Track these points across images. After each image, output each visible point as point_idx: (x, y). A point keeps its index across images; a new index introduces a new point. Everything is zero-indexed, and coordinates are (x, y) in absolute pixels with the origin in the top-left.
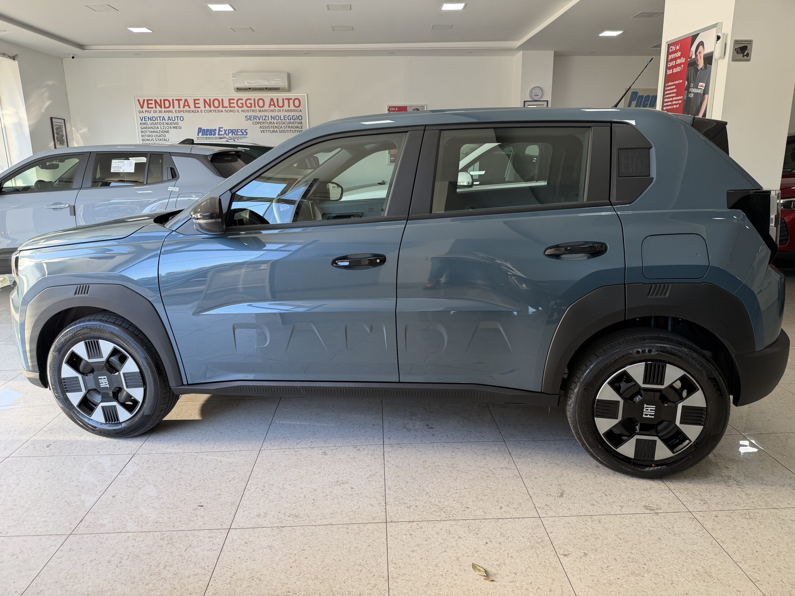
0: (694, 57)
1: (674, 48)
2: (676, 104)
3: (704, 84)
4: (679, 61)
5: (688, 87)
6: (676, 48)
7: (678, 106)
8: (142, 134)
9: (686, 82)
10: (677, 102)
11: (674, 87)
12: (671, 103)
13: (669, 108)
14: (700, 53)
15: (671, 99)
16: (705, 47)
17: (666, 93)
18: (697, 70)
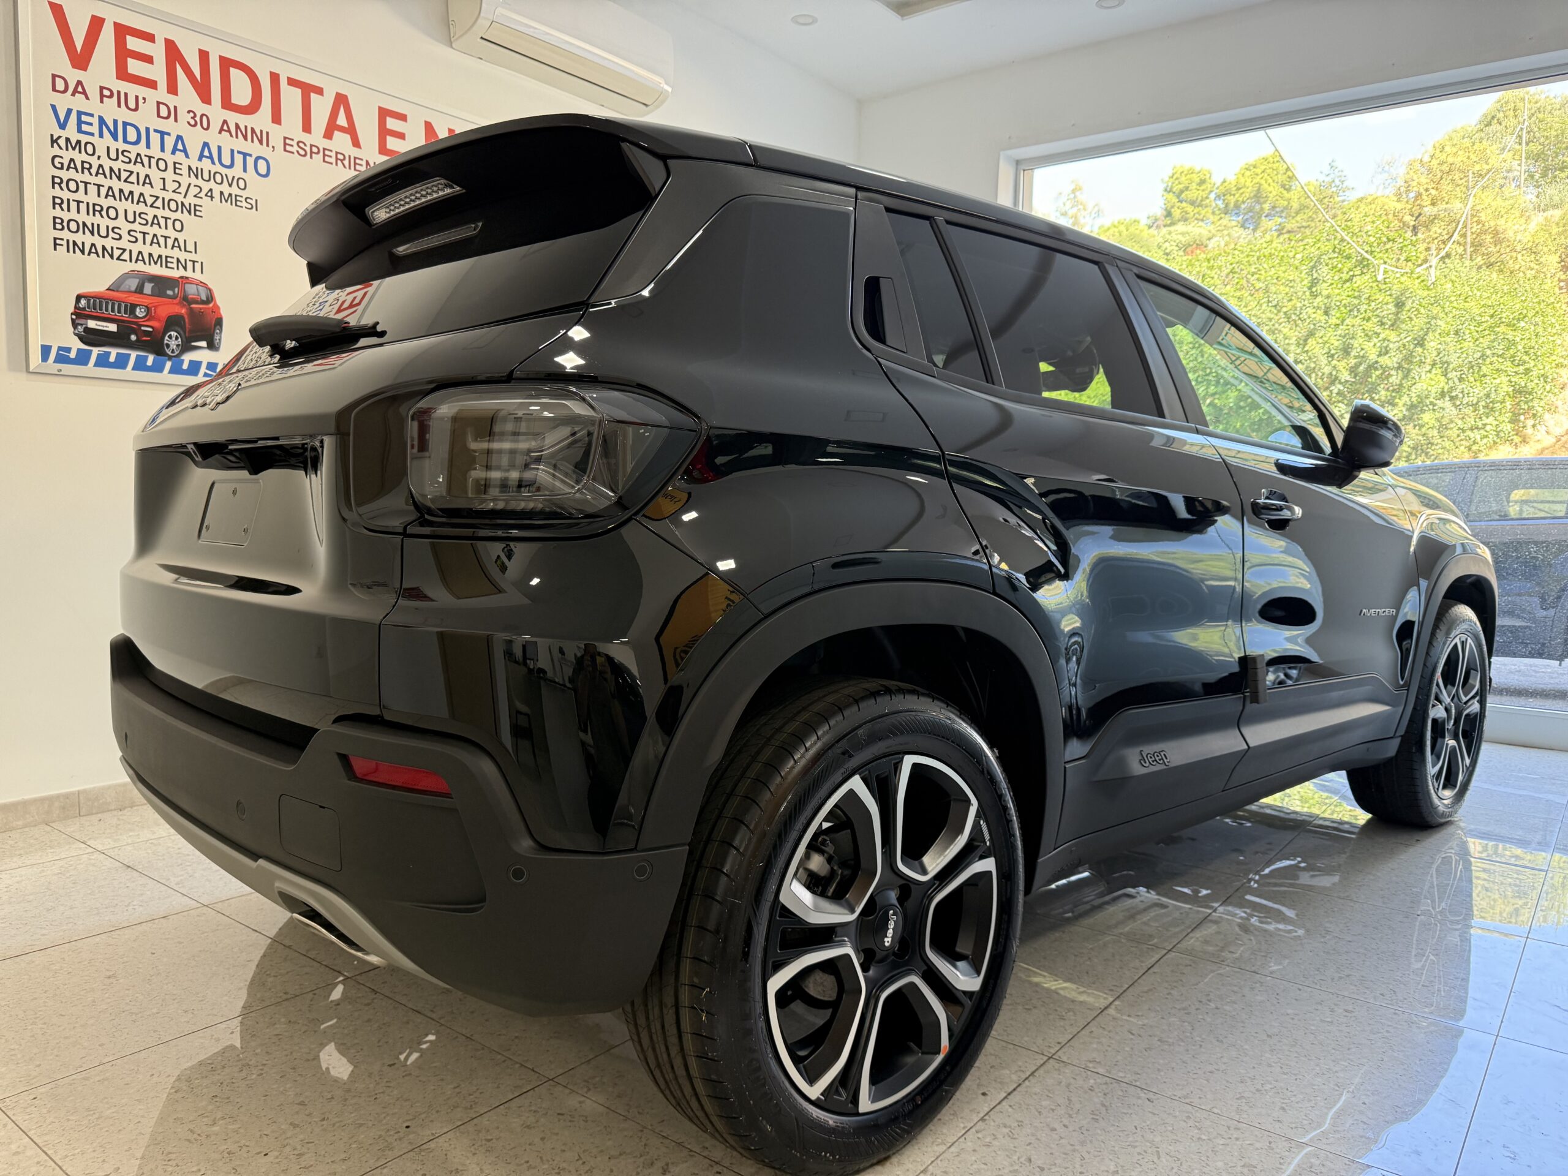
8: (57, 192)
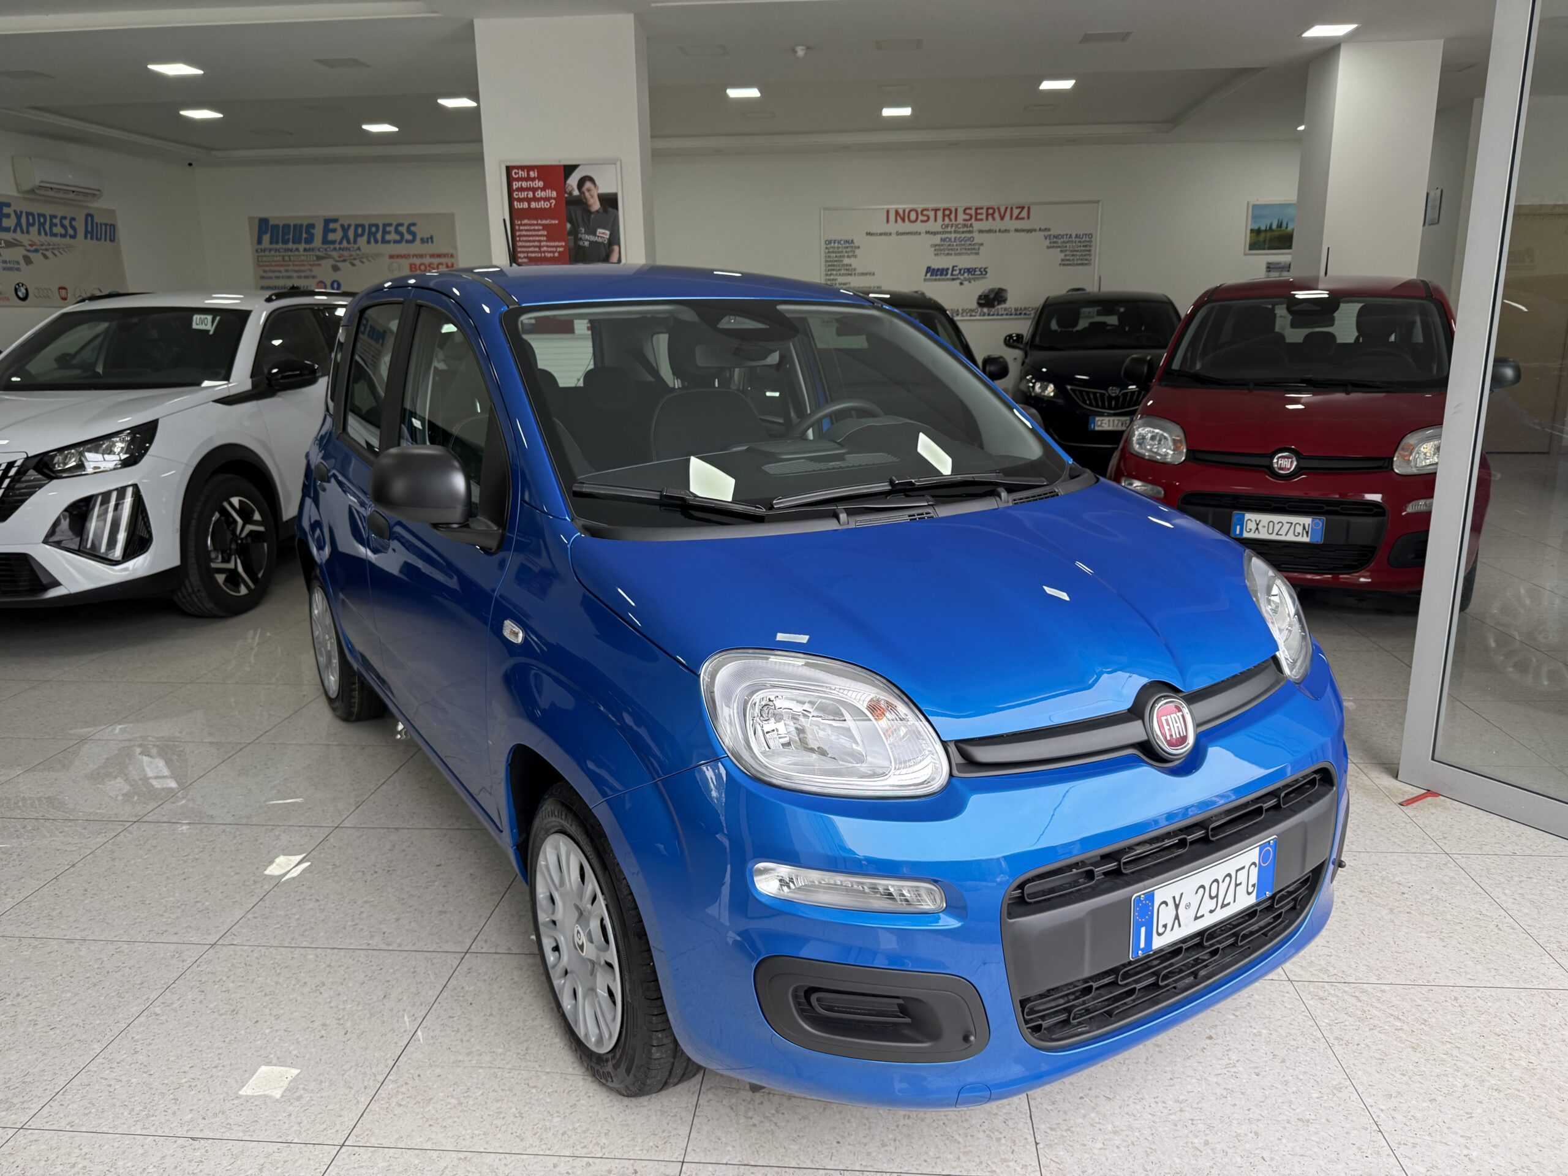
0: (576, 193)
1: (523, 174)
2: (553, 252)
3: (608, 232)
4: (539, 194)
5: (574, 232)
6: (528, 174)
7: (556, 255)
9: (569, 226)
10: (554, 249)
11: (541, 228)
12: (537, 249)
13: (533, 255)
14: (589, 190)
15: (537, 244)
16: (597, 182)
17: (518, 234)
18: (589, 212)
